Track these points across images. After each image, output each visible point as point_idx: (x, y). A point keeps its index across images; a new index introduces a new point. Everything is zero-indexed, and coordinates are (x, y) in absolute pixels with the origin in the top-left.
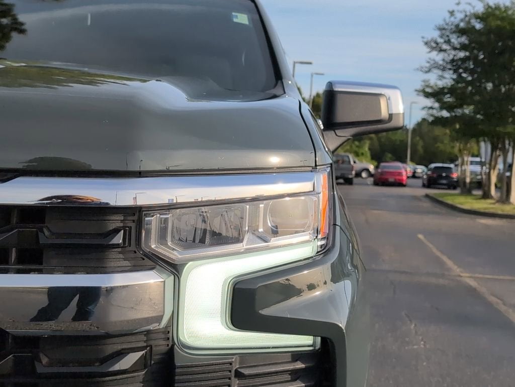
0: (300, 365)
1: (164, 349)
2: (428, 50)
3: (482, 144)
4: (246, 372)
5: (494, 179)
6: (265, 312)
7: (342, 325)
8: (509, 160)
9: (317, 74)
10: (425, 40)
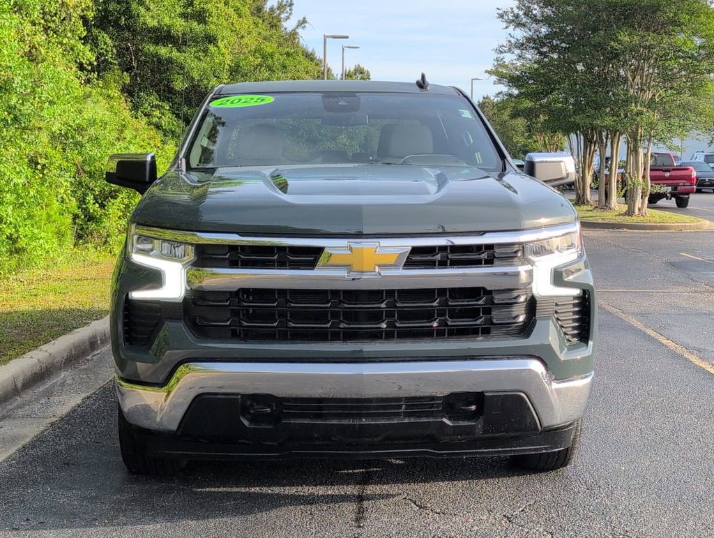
0: (577, 301)
1: (531, 295)
2: (504, 25)
3: (573, 136)
4: (560, 303)
5: (589, 179)
6: (566, 279)
7: (592, 284)
8: (608, 154)
9: (349, 47)
10: (500, 12)
